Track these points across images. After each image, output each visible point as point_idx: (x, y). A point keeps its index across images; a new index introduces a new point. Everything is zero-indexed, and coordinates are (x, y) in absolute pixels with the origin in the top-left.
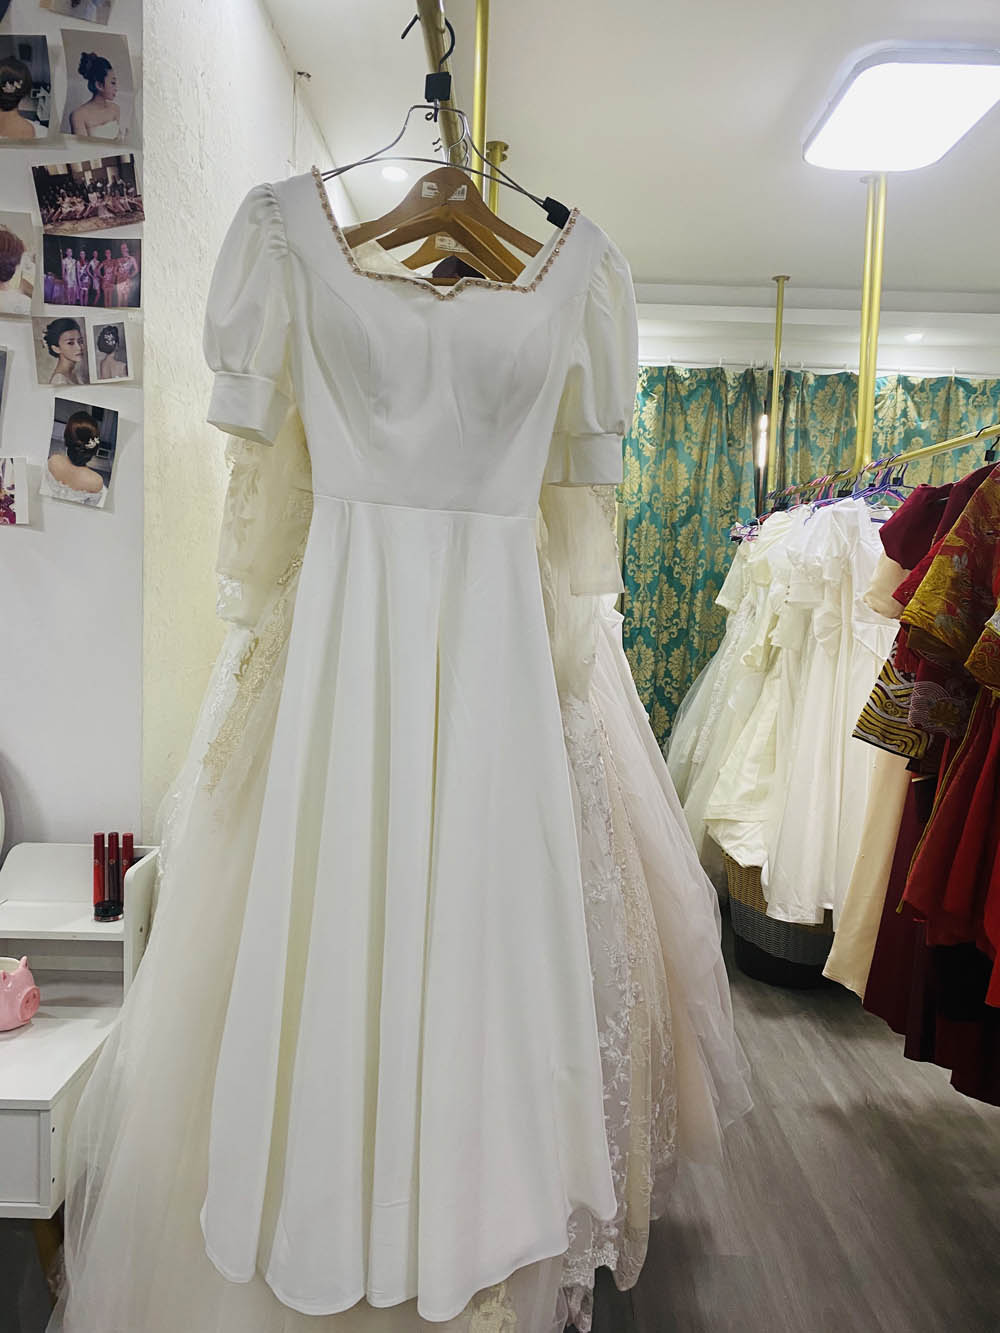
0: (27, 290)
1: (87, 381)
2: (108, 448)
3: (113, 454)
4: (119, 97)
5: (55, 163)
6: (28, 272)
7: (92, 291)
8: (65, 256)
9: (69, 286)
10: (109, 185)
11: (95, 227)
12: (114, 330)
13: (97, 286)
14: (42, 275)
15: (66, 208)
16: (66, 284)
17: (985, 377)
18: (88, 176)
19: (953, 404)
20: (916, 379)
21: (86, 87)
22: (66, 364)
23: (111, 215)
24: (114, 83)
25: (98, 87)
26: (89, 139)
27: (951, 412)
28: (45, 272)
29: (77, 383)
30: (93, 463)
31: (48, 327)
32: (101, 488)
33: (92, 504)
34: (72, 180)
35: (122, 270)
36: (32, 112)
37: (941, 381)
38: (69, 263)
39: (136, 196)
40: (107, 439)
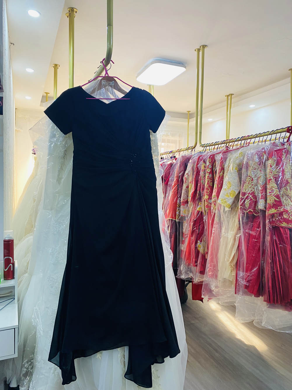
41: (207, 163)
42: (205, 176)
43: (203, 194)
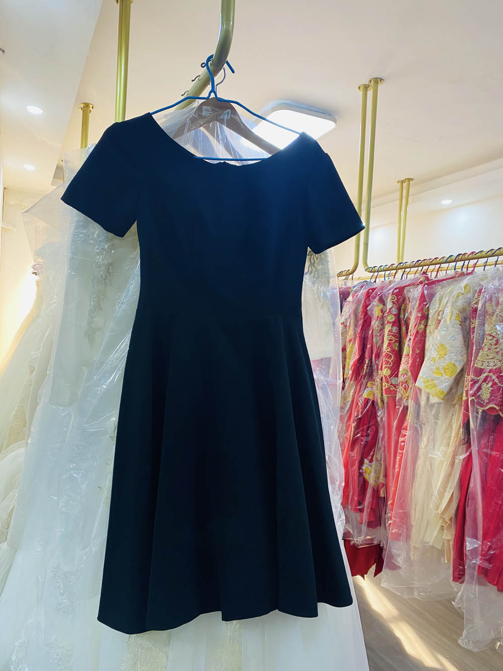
41: (388, 304)
42: (382, 330)
43: (378, 365)
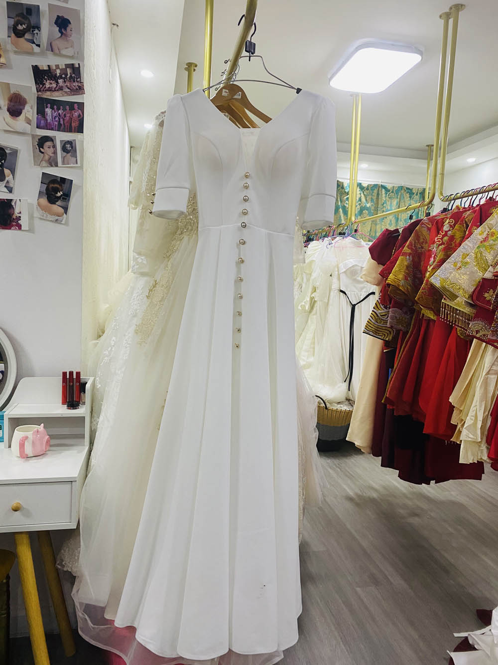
0: (29, 122)
1: (57, 166)
2: (67, 196)
3: (69, 200)
4: (73, 37)
5: (43, 64)
6: (28, 113)
7: (60, 125)
8: (47, 107)
9: (49, 121)
10: (68, 77)
11: (61, 95)
12: (70, 143)
13: (62, 123)
14: (36, 116)
15: (48, 85)
16: (47, 120)
17: (393, 185)
18: (58, 72)
19: (380, 196)
20: (365, 185)
21: (58, 31)
22: (47, 157)
23: (69, 90)
24: (71, 30)
25: (63, 31)
26: (60, 55)
27: (380, 200)
28: (37, 114)
29: (52, 166)
30: (59, 203)
31: (39, 139)
32: (63, 214)
33: (59, 222)
34: (51, 73)
35: (74, 116)
36: (32, 40)
37: (375, 186)
38: (48, 111)
39: (81, 83)
40: (66, 193)
